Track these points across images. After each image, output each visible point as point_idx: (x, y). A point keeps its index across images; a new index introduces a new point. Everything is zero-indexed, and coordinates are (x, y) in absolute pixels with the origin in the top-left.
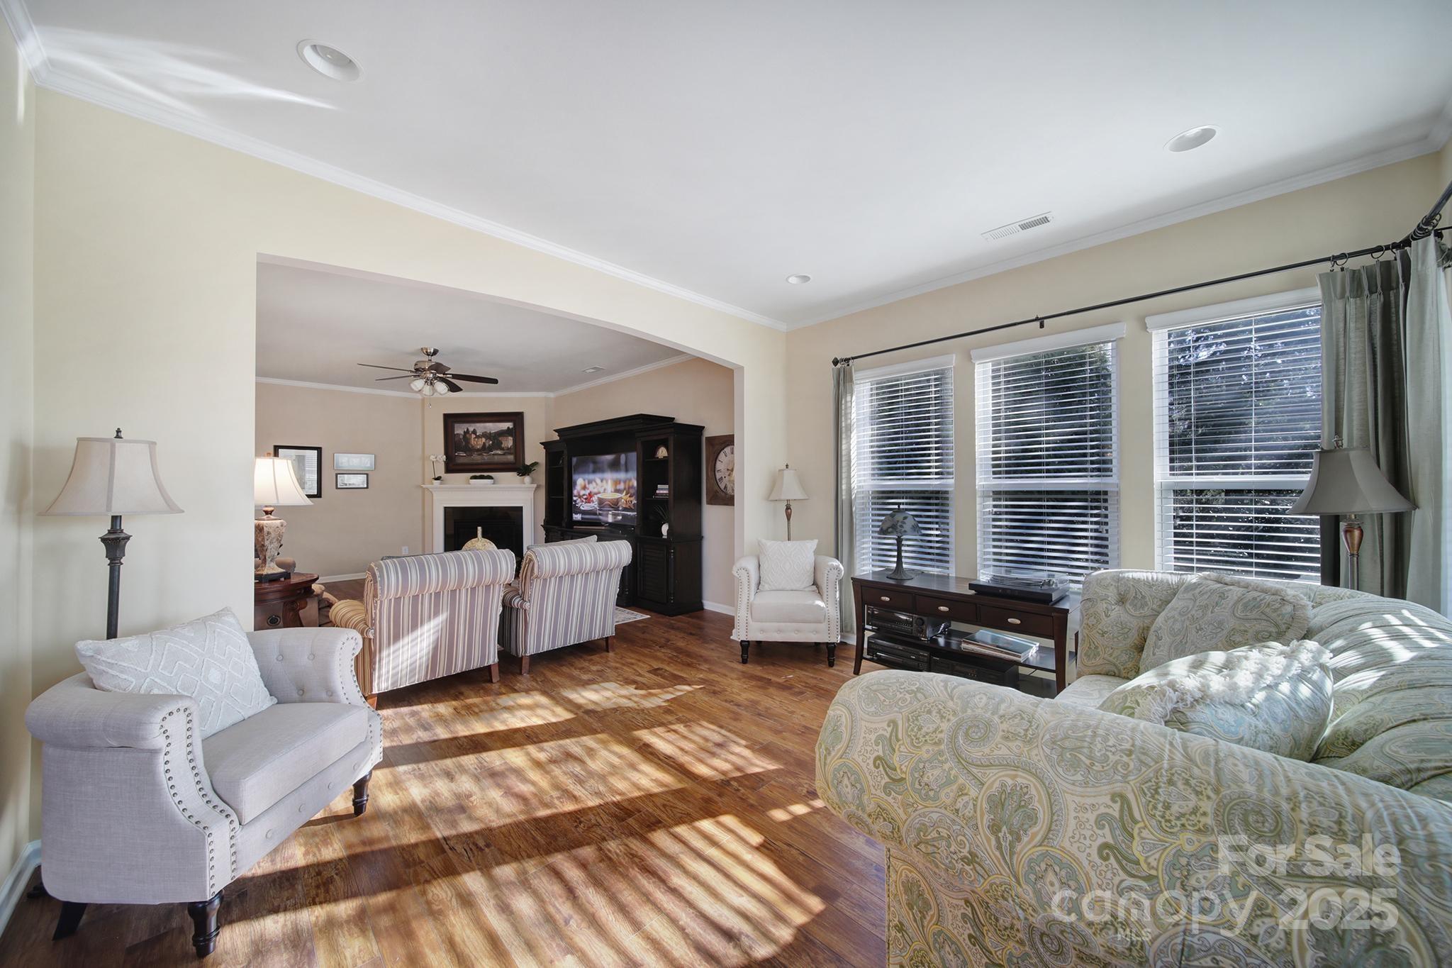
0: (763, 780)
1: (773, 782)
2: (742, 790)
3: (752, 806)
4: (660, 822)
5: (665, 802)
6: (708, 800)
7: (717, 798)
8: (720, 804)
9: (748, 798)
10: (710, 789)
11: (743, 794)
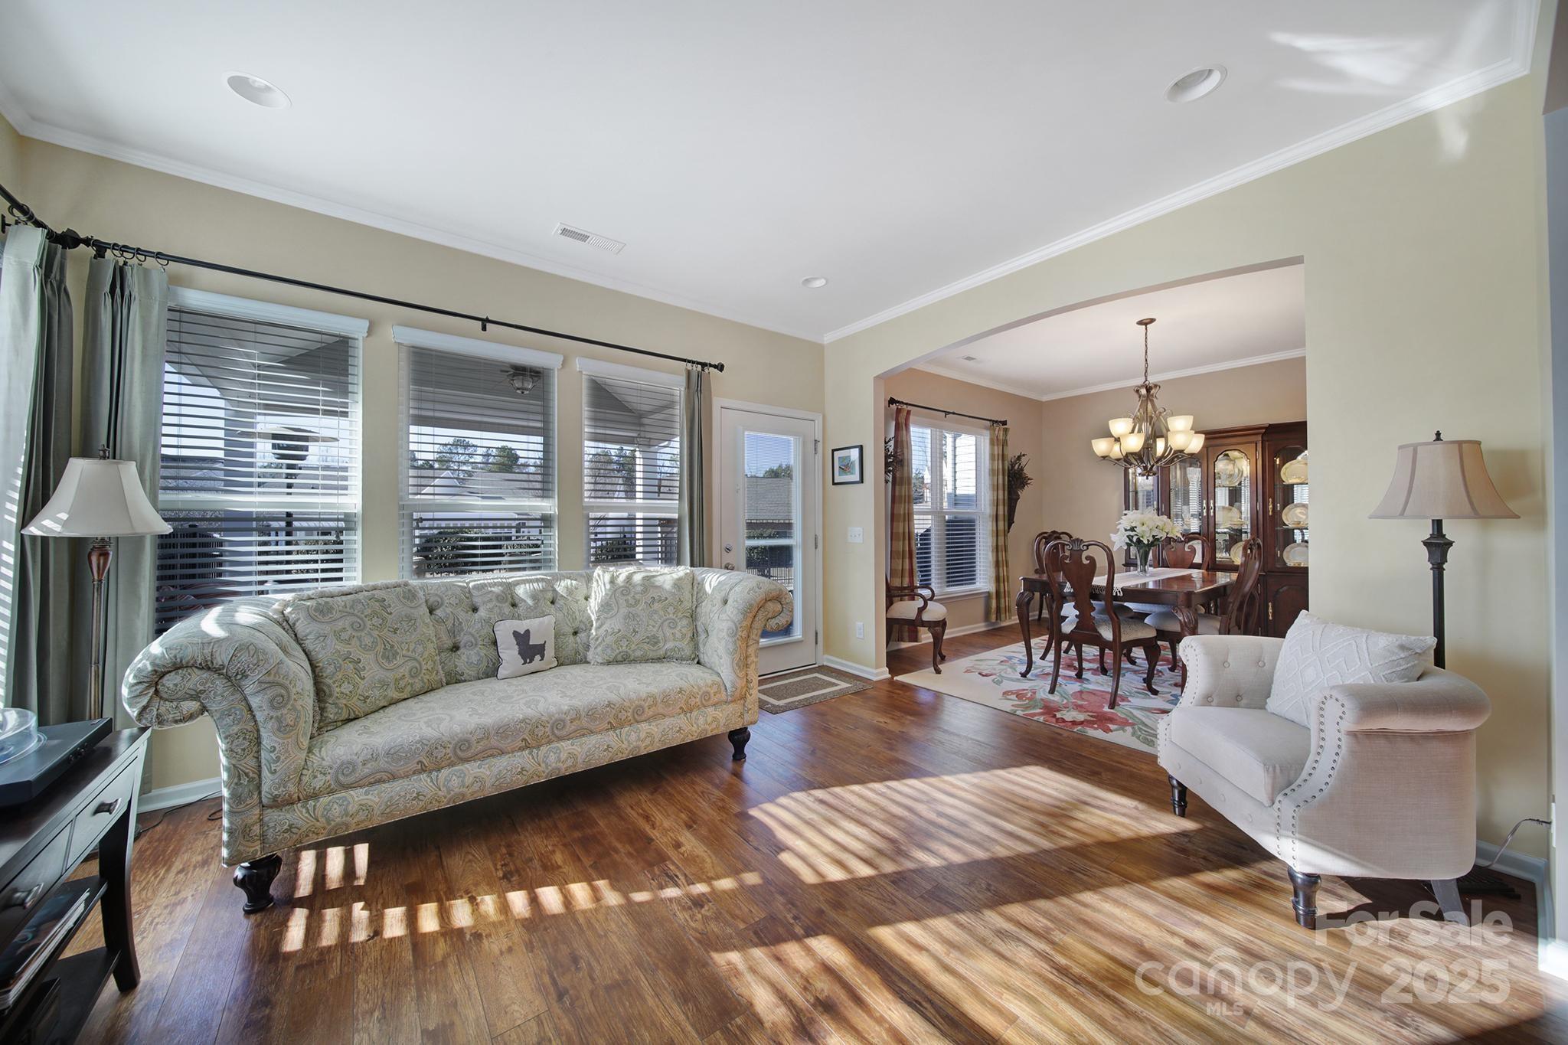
0: (756, 933)
1: (742, 926)
2: (789, 917)
3: (782, 894)
4: (893, 882)
5: (893, 907)
6: (837, 906)
7: (825, 907)
8: (821, 898)
9: (784, 905)
10: (835, 923)
11: (789, 911)
